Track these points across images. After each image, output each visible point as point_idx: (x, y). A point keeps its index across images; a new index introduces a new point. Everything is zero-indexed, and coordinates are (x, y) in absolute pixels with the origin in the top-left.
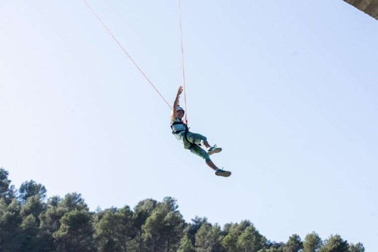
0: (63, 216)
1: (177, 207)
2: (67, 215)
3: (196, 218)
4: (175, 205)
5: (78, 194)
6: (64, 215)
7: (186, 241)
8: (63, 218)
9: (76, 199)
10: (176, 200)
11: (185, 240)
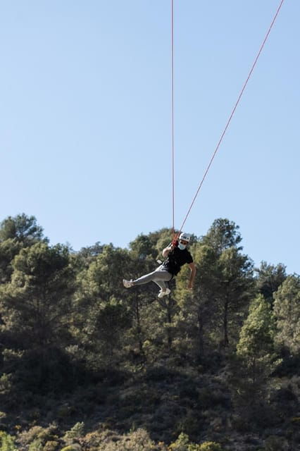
0: (18, 254)
1: (239, 239)
2: (25, 253)
3: (263, 267)
4: (235, 237)
5: (29, 217)
6: (21, 252)
7: (260, 306)
8: (17, 257)
9: (27, 227)
10: (238, 227)
11: (258, 304)
